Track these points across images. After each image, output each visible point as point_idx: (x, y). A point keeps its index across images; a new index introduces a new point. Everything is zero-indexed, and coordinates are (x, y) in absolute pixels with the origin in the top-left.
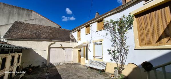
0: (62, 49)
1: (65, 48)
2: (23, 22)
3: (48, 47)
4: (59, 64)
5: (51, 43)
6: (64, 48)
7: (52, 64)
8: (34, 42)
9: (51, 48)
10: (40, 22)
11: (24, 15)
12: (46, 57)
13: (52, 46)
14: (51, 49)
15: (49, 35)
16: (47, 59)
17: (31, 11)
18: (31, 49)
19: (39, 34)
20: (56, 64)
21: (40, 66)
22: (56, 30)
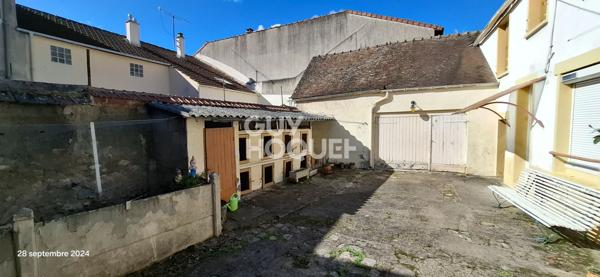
0: (417, 118)
1: (429, 114)
2: (332, 53)
3: (371, 114)
4: (407, 167)
5: (379, 99)
6: (424, 115)
7: (386, 165)
8: (338, 102)
9: (382, 116)
10: (369, 38)
11: (333, 32)
12: (366, 141)
13: (383, 109)
14: (383, 120)
15: (377, 74)
16: (370, 148)
17: (345, 13)
18: (333, 120)
19: (352, 79)
20: (399, 166)
21: (354, 164)
22: (405, 53)
